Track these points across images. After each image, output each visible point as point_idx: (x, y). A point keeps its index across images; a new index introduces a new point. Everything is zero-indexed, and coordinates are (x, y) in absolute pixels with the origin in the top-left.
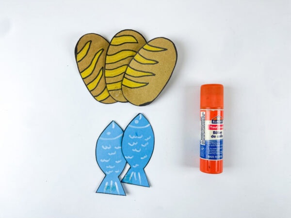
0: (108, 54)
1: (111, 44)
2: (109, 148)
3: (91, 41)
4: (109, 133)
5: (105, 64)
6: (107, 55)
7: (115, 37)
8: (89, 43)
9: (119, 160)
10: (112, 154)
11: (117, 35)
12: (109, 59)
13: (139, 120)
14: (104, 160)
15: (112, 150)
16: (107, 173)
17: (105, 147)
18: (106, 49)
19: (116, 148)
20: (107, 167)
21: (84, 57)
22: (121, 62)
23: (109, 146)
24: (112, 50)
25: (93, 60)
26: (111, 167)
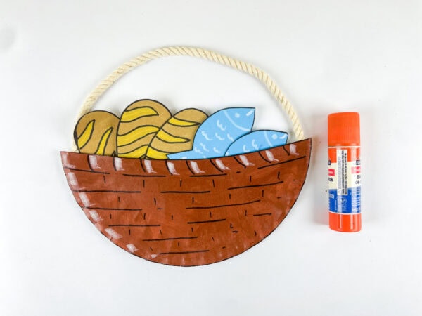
0: (119, 133)
1: (122, 120)
2: (222, 129)
3: (94, 121)
4: (237, 115)
5: (117, 147)
6: (117, 135)
7: (125, 111)
8: (92, 123)
9: (219, 150)
10: (219, 137)
11: (129, 109)
12: (121, 140)
13: (278, 139)
14: (206, 135)
15: (223, 134)
16: (195, 148)
17: (220, 124)
18: (115, 128)
19: (228, 135)
20: (201, 144)
21: (87, 142)
22: (139, 142)
23: (223, 127)
24: (123, 128)
25: (100, 143)
26: (204, 148)
